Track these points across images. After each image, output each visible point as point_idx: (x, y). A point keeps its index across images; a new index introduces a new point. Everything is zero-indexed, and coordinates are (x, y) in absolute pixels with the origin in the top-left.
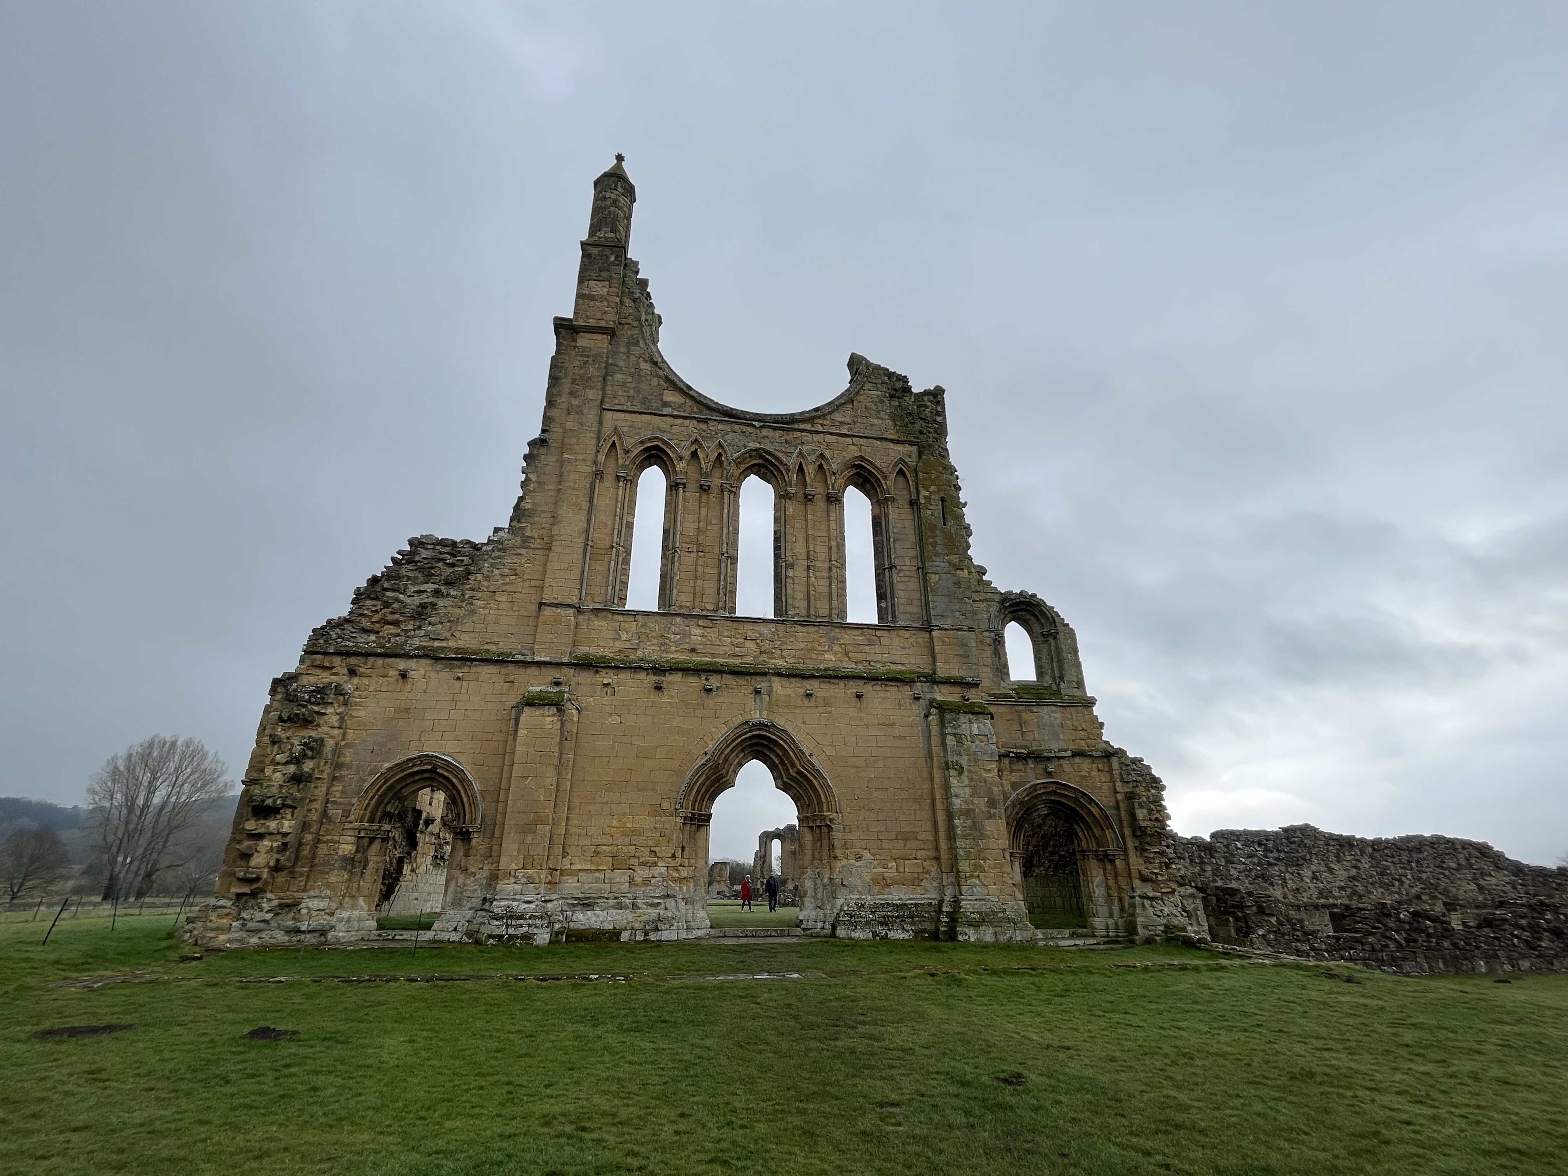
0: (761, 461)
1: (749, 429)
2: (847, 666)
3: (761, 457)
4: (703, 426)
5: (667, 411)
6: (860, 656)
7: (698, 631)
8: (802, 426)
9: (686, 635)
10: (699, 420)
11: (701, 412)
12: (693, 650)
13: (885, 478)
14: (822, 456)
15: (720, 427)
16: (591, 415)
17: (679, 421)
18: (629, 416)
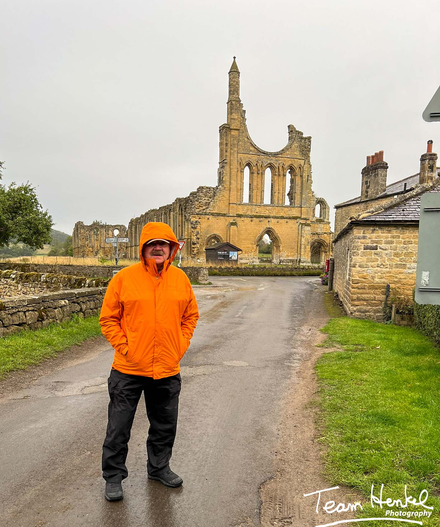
0: (270, 165)
1: (268, 157)
2: (285, 215)
3: (270, 164)
4: (258, 157)
5: (251, 153)
6: (287, 213)
7: (257, 208)
8: (280, 156)
9: (256, 209)
10: (258, 155)
11: (258, 153)
12: (257, 213)
13: (296, 170)
14: (283, 164)
15: (262, 157)
16: (236, 155)
17: (253, 155)
18: (243, 154)
